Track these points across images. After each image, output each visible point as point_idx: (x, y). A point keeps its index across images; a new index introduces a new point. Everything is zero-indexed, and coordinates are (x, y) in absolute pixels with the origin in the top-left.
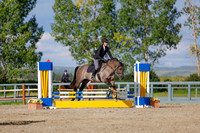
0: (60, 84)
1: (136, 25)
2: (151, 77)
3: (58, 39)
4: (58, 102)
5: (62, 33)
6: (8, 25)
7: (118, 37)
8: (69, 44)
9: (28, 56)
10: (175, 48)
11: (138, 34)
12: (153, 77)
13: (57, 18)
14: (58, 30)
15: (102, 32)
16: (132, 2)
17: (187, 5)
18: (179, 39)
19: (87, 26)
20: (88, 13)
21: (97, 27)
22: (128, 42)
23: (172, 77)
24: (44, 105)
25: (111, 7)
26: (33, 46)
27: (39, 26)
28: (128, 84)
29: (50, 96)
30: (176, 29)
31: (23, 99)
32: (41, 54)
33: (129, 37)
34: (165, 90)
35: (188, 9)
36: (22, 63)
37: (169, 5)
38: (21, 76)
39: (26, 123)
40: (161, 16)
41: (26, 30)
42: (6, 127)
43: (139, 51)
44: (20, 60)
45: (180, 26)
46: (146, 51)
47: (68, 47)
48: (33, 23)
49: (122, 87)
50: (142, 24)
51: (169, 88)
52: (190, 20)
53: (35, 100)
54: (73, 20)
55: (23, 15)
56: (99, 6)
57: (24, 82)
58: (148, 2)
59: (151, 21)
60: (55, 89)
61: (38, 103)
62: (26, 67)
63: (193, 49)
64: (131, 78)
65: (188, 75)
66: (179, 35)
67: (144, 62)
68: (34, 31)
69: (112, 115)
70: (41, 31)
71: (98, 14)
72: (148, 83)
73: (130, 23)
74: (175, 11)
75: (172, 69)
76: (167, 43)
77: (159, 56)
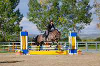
0: (32, 43)
1: (70, 13)
2: (77, 39)
3: (30, 20)
4: (30, 52)
5: (33, 17)
6: (5, 13)
7: (60, 19)
8: (36, 22)
9: (15, 28)
10: (89, 25)
11: (71, 18)
12: (78, 39)
13: (30, 10)
14: (30, 16)
15: (52, 17)
16: (67, 2)
17: (95, 3)
18: (91, 20)
19: (45, 14)
20: (45, 7)
21: (50, 14)
22: (66, 22)
23: (88, 39)
24: (23, 53)
25: (57, 4)
26: (18, 24)
27: (21, 14)
28: (66, 42)
29: (27, 49)
30: (90, 15)
31: (13, 50)
32: (22, 27)
33: (66, 19)
34: (84, 46)
35: (95, 5)
36: (13, 32)
37: (86, 3)
38: (12, 39)
39: (14, 62)
40: (82, 9)
41: (15, 15)
42: (5, 64)
43: (71, 26)
44: (12, 31)
45: (92, 14)
46: (74, 26)
47: (36, 24)
48: (18, 12)
49: (63, 44)
50: (72, 13)
51: (86, 45)
52: (96, 11)
53: (19, 51)
54: (38, 11)
55: (13, 8)
56: (51, 4)
57: (13, 41)
58: (75, 2)
59: (77, 11)
60: (29, 45)
61: (21, 52)
62: (14, 34)
63: (98, 25)
64: (67, 39)
65: (96, 38)
66: (91, 18)
67: (73, 32)
68: (18, 16)
69: (58, 58)
70: (22, 16)
71: (50, 8)
72: (76, 42)
73: (67, 12)
74: (89, 6)
75: (88, 35)
76: (85, 22)
77: (81, 28)
